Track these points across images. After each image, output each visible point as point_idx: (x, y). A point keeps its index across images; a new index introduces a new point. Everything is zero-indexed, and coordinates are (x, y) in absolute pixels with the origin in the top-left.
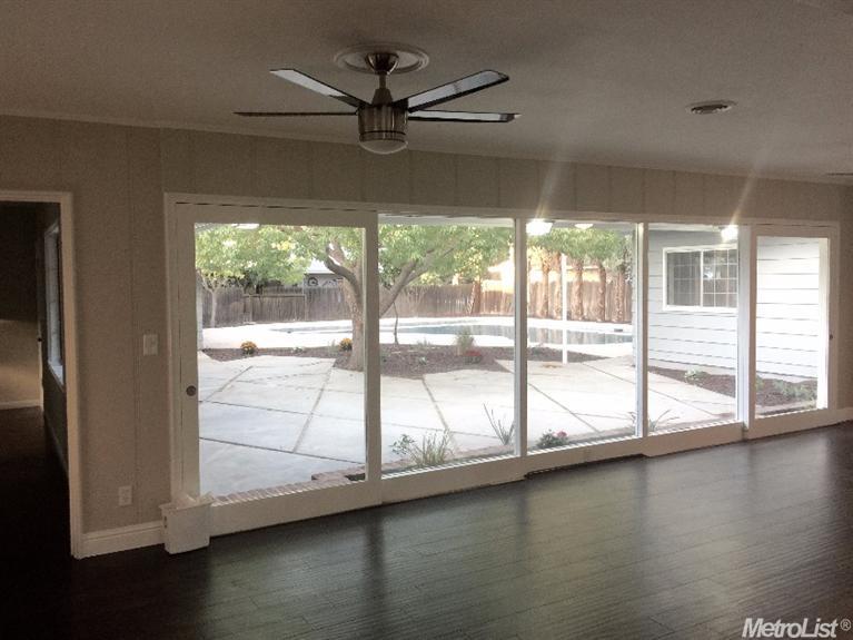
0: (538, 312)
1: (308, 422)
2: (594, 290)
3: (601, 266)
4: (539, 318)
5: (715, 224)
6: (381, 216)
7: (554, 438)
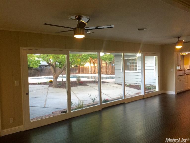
0: (93, 73)
1: (46, 100)
2: (105, 67)
3: (106, 62)
4: (93, 74)
5: (135, 53)
6: (70, 52)
7: (106, 100)
